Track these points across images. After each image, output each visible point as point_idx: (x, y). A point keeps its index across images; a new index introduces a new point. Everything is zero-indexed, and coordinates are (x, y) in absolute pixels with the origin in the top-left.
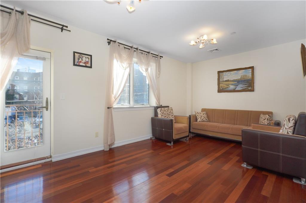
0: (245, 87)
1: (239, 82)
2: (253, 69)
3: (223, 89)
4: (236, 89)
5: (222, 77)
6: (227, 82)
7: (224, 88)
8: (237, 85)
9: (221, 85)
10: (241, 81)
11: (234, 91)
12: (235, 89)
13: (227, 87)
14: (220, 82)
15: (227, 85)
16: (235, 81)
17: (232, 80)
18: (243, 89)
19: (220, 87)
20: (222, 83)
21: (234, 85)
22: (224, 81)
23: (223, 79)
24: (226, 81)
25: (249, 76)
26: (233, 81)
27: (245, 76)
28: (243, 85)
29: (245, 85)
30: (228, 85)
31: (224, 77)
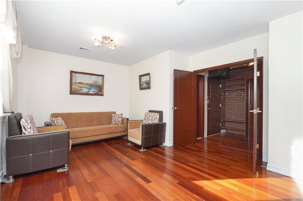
0: (97, 91)
1: (92, 86)
2: (104, 78)
3: (75, 91)
4: (90, 93)
5: (75, 78)
6: (80, 85)
7: (77, 90)
8: (91, 89)
9: (73, 86)
10: (94, 86)
11: (87, 94)
12: (88, 92)
13: (80, 90)
14: (73, 83)
15: (80, 88)
16: (89, 85)
17: (85, 83)
18: (95, 93)
19: (73, 88)
20: (75, 85)
21: (87, 88)
22: (77, 83)
23: (76, 80)
24: (79, 83)
25: (100, 82)
26: (87, 84)
27: (97, 82)
28: (95, 89)
29: (97, 89)
30: (82, 88)
31: (77, 78)
